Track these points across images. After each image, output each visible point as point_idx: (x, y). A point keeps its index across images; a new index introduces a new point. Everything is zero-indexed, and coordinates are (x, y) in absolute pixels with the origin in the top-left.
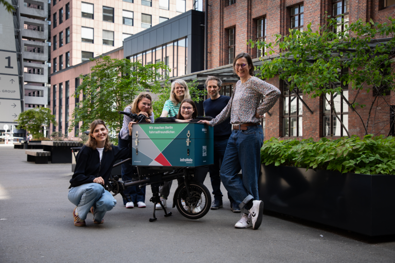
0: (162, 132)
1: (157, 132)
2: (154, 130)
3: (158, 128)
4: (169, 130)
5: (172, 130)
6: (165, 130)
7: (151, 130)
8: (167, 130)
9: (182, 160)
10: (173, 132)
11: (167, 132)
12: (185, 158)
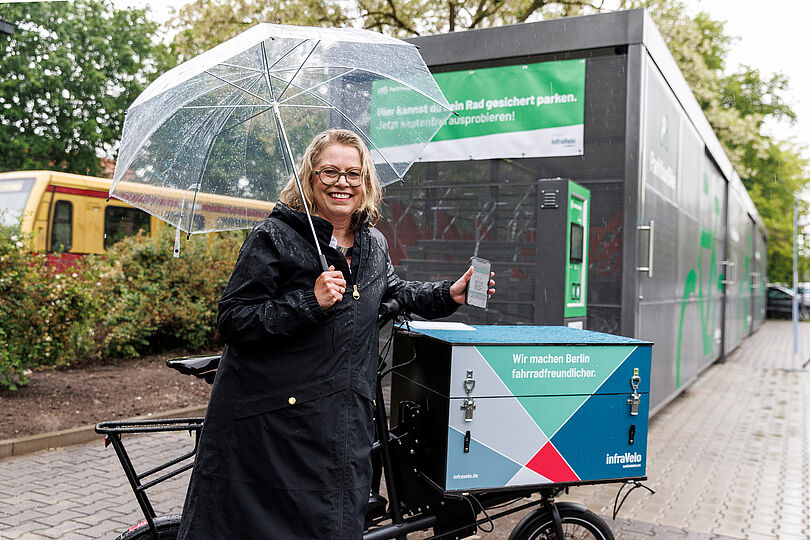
0: (554, 374)
1: (537, 374)
2: (528, 366)
3: (541, 360)
4: (578, 366)
5: (586, 367)
6: (566, 366)
7: (519, 367)
8: (571, 365)
9: (610, 460)
10: (590, 374)
11: (572, 373)
12: (621, 453)
